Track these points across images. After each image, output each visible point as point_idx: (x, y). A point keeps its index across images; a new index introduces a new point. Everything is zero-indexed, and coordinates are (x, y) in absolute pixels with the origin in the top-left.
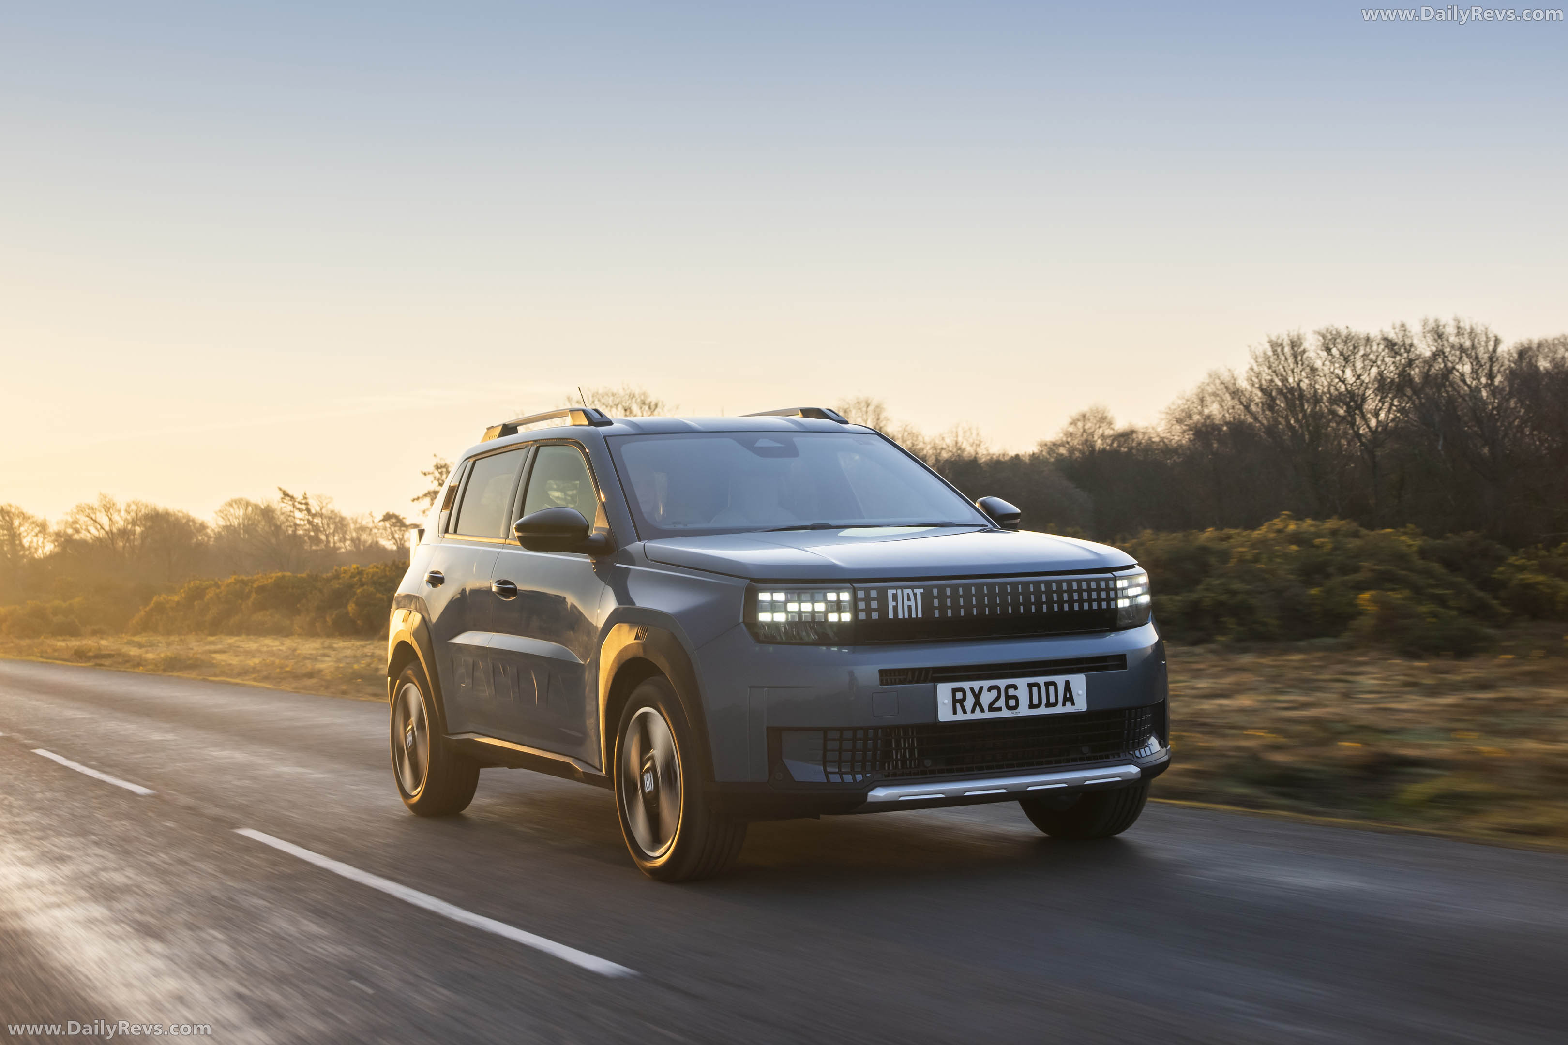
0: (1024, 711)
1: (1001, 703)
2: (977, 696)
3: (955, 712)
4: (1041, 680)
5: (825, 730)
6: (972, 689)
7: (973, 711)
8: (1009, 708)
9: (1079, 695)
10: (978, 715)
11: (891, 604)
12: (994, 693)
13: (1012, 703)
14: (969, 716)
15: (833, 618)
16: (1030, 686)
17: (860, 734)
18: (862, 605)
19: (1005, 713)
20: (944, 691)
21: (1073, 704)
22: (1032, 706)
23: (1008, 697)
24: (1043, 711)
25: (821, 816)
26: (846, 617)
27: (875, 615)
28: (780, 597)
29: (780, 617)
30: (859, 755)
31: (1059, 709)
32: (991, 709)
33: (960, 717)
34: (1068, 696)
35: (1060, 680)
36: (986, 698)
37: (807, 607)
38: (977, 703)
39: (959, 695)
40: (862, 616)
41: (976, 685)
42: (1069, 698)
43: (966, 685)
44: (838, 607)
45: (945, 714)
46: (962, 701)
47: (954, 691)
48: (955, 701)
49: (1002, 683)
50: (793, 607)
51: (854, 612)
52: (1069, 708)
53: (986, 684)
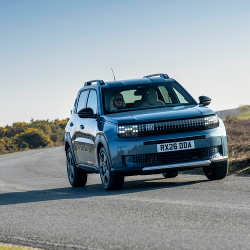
0: (178, 149)
1: (173, 148)
2: (167, 147)
3: (161, 150)
4: (183, 142)
5: (133, 155)
10: (167, 151)
11: (147, 127)
12: (171, 146)
13: (175, 147)
14: (165, 151)
15: (134, 131)
16: (180, 144)
17: (140, 156)
18: (140, 128)
19: (174, 150)
20: (159, 146)
22: (180, 148)
23: (174, 146)
24: (183, 149)
26: (137, 131)
27: (143, 130)
28: (123, 127)
29: (123, 132)
30: (140, 161)
31: (187, 148)
32: (170, 149)
33: (163, 151)
35: (187, 142)
36: (169, 147)
37: (129, 129)
38: (167, 148)
39: (162, 147)
40: (140, 131)
41: (166, 144)
42: (190, 145)
43: (164, 144)
44: (135, 129)
45: (159, 151)
46: (163, 148)
47: (161, 146)
48: (161, 148)
49: (173, 143)
50: (126, 129)
51: (138, 130)
52: (190, 148)
53: (169, 144)
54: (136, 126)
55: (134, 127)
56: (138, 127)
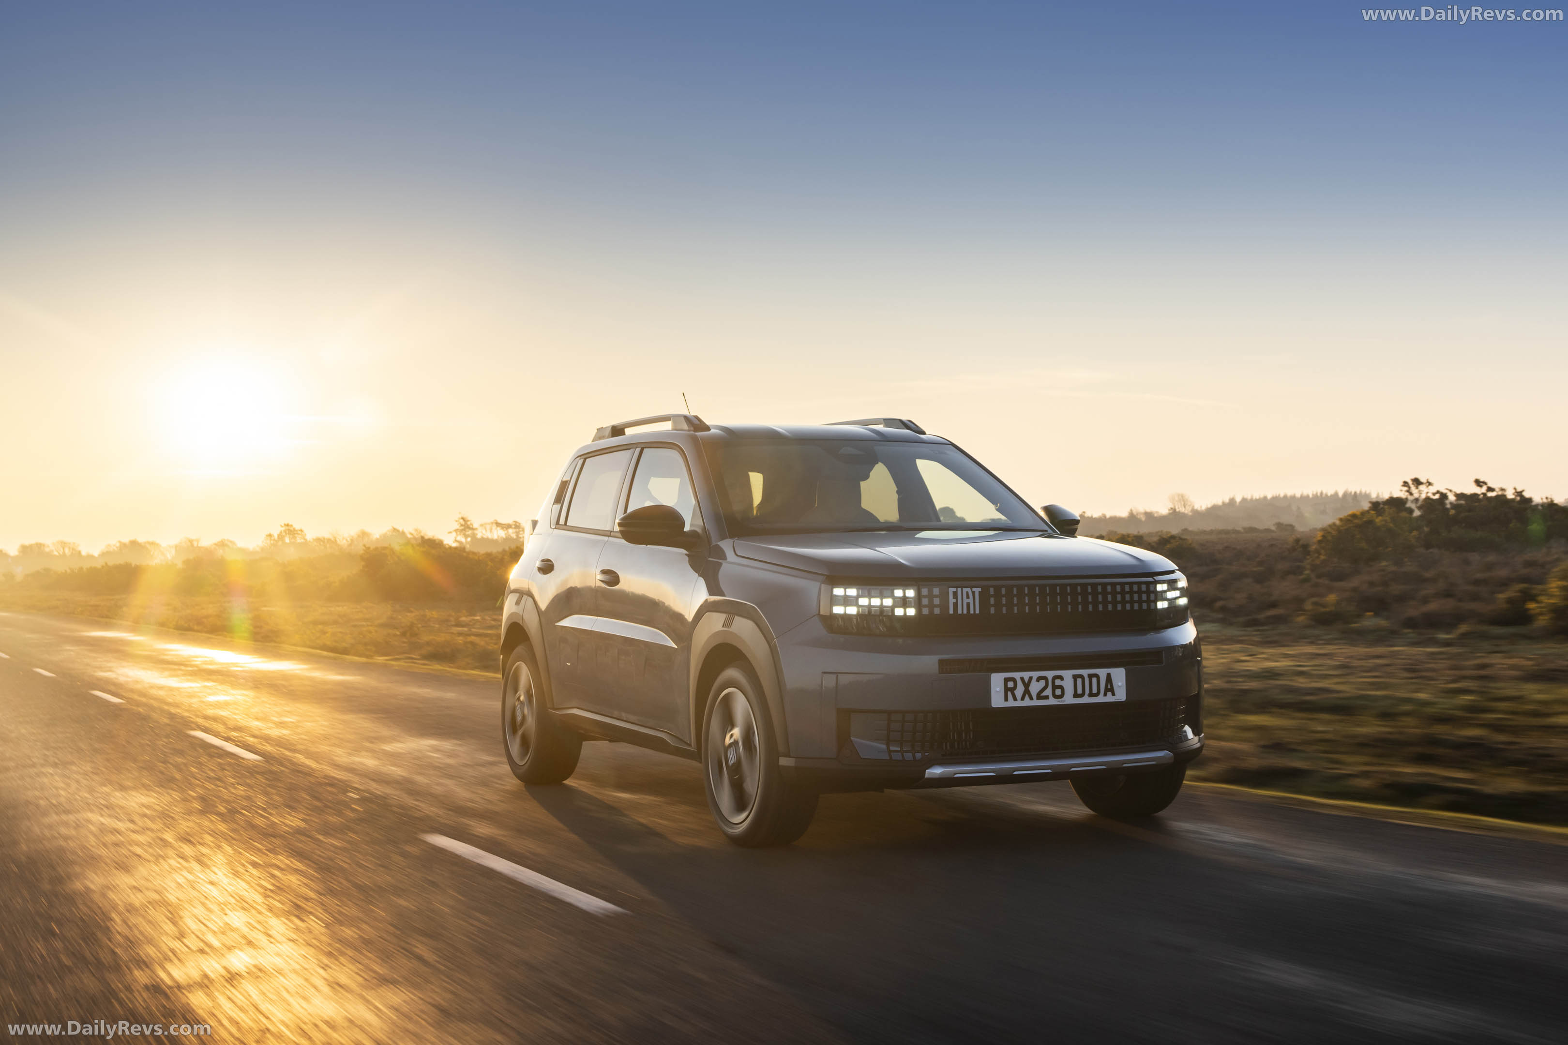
0: (1069, 699)
1: (1048, 692)
2: (1027, 685)
3: (1006, 699)
4: (1085, 672)
5: (889, 713)
6: (1022, 679)
7: (1023, 699)
8: (1055, 696)
9: (1119, 687)
10: (1027, 702)
11: (952, 600)
12: (1042, 683)
13: (1058, 692)
14: (1019, 703)
15: (899, 612)
16: (1075, 677)
17: (920, 717)
18: (925, 601)
19: (1052, 701)
20: (997, 681)
21: (1113, 694)
22: (1076, 695)
23: (1055, 687)
24: (1086, 700)
25: (885, 790)
26: (911, 612)
27: (937, 611)
28: (852, 592)
29: (852, 610)
30: (919, 736)
31: (1100, 699)
32: (1039, 697)
33: (1011, 703)
34: (1109, 687)
35: (1102, 673)
36: (1035, 688)
37: (876, 602)
38: (1027, 692)
39: (1011, 684)
40: (925, 611)
41: (1026, 675)
42: (1110, 688)
43: (1017, 675)
44: (904, 602)
45: (998, 700)
46: (1013, 690)
47: (1006, 680)
48: (1007, 689)
49: (1050, 674)
50: (863, 601)
51: (918, 605)
52: (1109, 698)
53: (1035, 674)
54: (911, 593)
55: (898, 593)
56: (919, 596)
